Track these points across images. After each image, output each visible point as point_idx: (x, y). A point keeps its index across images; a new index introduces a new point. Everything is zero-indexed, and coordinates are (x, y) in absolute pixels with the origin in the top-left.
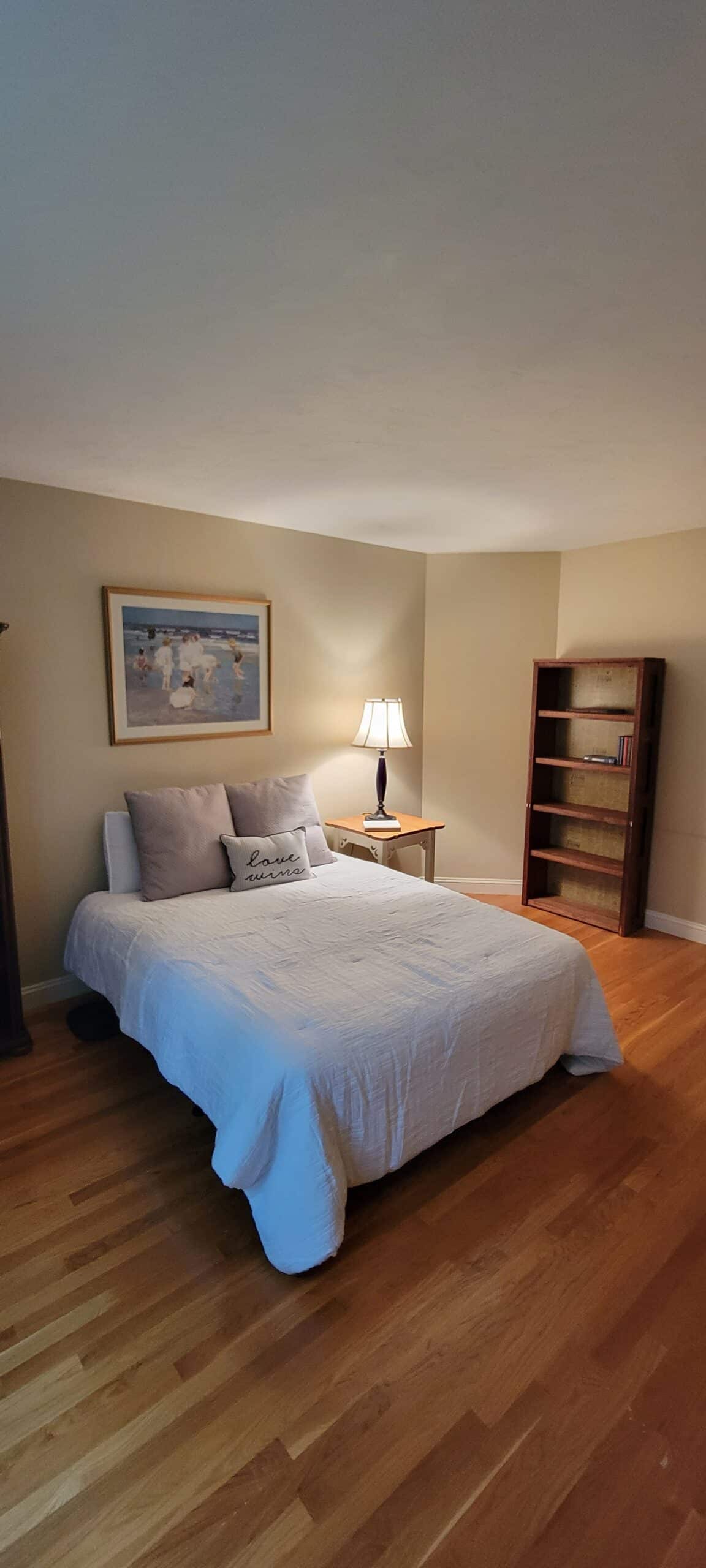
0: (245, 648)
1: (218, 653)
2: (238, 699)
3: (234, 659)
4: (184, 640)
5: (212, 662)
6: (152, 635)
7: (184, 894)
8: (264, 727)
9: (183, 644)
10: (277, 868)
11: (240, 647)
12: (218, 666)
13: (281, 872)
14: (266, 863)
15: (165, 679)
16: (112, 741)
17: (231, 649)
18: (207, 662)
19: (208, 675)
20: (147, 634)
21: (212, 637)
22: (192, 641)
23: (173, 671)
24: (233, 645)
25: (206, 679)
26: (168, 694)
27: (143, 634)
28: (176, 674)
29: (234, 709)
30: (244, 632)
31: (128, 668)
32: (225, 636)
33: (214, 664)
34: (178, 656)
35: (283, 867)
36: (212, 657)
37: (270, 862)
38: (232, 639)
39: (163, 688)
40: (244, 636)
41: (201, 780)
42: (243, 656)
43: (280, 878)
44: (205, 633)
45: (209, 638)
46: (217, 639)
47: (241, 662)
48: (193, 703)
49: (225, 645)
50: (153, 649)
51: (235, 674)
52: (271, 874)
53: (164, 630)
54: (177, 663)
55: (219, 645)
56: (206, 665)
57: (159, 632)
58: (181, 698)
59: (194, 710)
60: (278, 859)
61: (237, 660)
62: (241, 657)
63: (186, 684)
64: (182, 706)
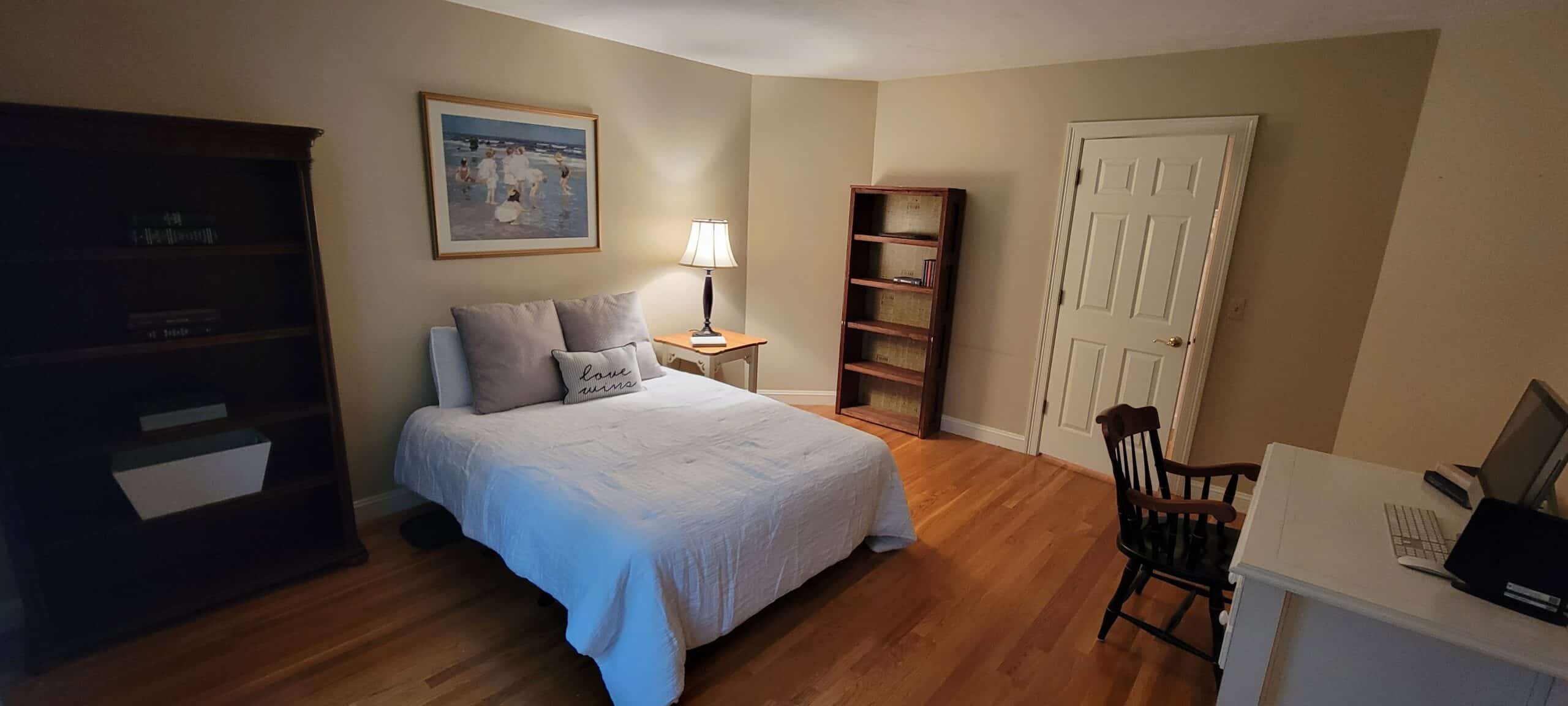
0: (573, 163)
1: (544, 167)
2: (566, 215)
3: (561, 174)
4: (509, 153)
5: (538, 176)
6: (474, 147)
7: (517, 407)
8: (593, 244)
9: (508, 157)
10: (609, 382)
11: (566, 161)
12: (545, 181)
13: (614, 385)
14: (598, 377)
15: (489, 194)
16: (436, 255)
17: (558, 164)
18: (533, 176)
19: (534, 189)
20: (469, 145)
21: (538, 150)
22: (517, 154)
23: (498, 183)
24: (559, 160)
25: (532, 194)
26: (492, 209)
27: (464, 144)
28: (500, 188)
29: (561, 226)
30: (572, 147)
31: (450, 180)
32: (551, 150)
33: (541, 179)
34: (502, 169)
35: (615, 381)
36: (539, 172)
37: (603, 376)
38: (559, 154)
39: (488, 201)
40: (570, 151)
41: (532, 297)
42: (570, 172)
43: (612, 391)
44: (531, 146)
45: (534, 151)
46: (543, 153)
47: (568, 177)
48: (519, 218)
49: (551, 160)
50: (475, 161)
51: (562, 189)
52: (604, 387)
53: (487, 141)
54: (501, 176)
55: (548, 159)
56: (532, 180)
57: (481, 143)
58: (507, 212)
59: (521, 226)
60: (610, 374)
61: (564, 176)
62: (568, 172)
63: (512, 199)
64: (509, 220)
